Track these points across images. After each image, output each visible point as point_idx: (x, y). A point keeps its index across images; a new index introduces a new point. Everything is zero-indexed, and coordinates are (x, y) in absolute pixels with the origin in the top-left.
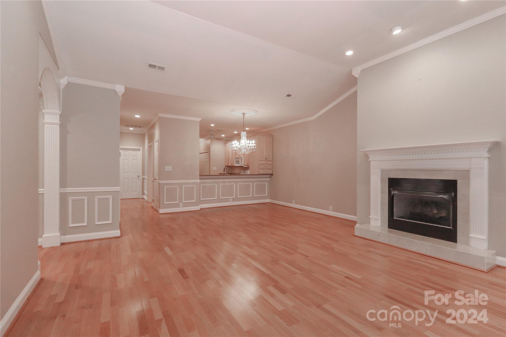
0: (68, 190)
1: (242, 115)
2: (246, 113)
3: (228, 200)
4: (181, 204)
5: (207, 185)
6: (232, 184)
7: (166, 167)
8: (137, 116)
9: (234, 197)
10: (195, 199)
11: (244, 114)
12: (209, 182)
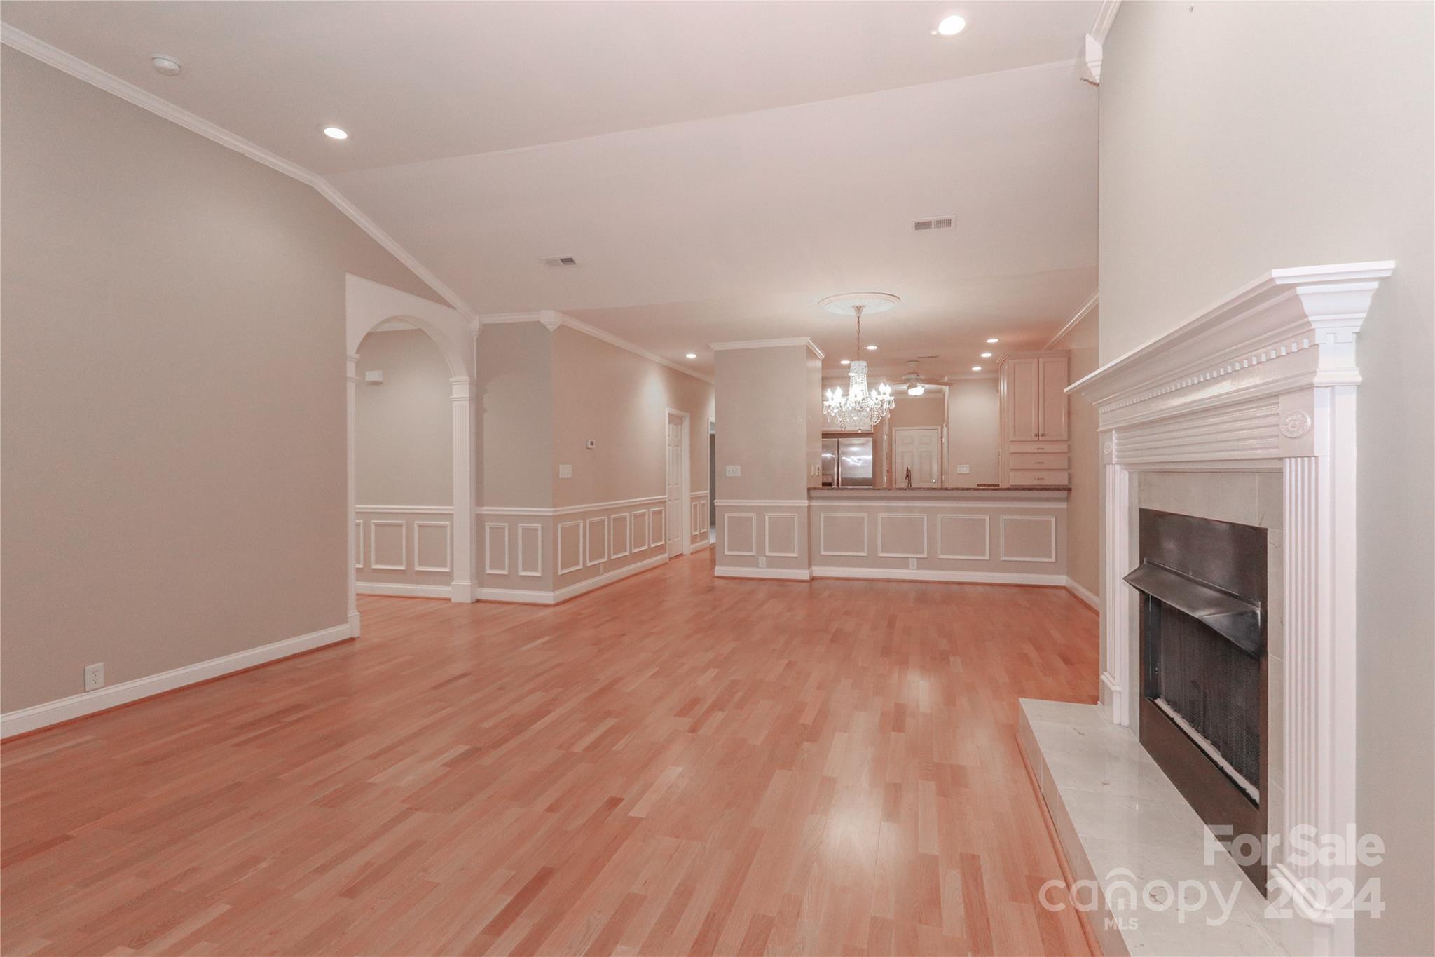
0: (486, 510)
1: (853, 313)
2: (864, 306)
3: (904, 563)
4: (762, 560)
5: (839, 514)
6: (916, 515)
7: (728, 468)
8: (691, 356)
9: (925, 556)
10: (796, 548)
11: (859, 309)
12: (843, 508)
